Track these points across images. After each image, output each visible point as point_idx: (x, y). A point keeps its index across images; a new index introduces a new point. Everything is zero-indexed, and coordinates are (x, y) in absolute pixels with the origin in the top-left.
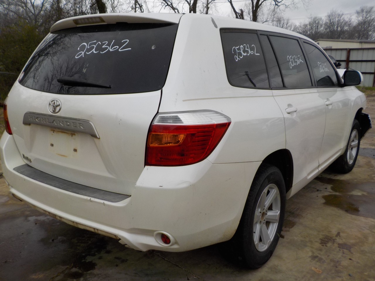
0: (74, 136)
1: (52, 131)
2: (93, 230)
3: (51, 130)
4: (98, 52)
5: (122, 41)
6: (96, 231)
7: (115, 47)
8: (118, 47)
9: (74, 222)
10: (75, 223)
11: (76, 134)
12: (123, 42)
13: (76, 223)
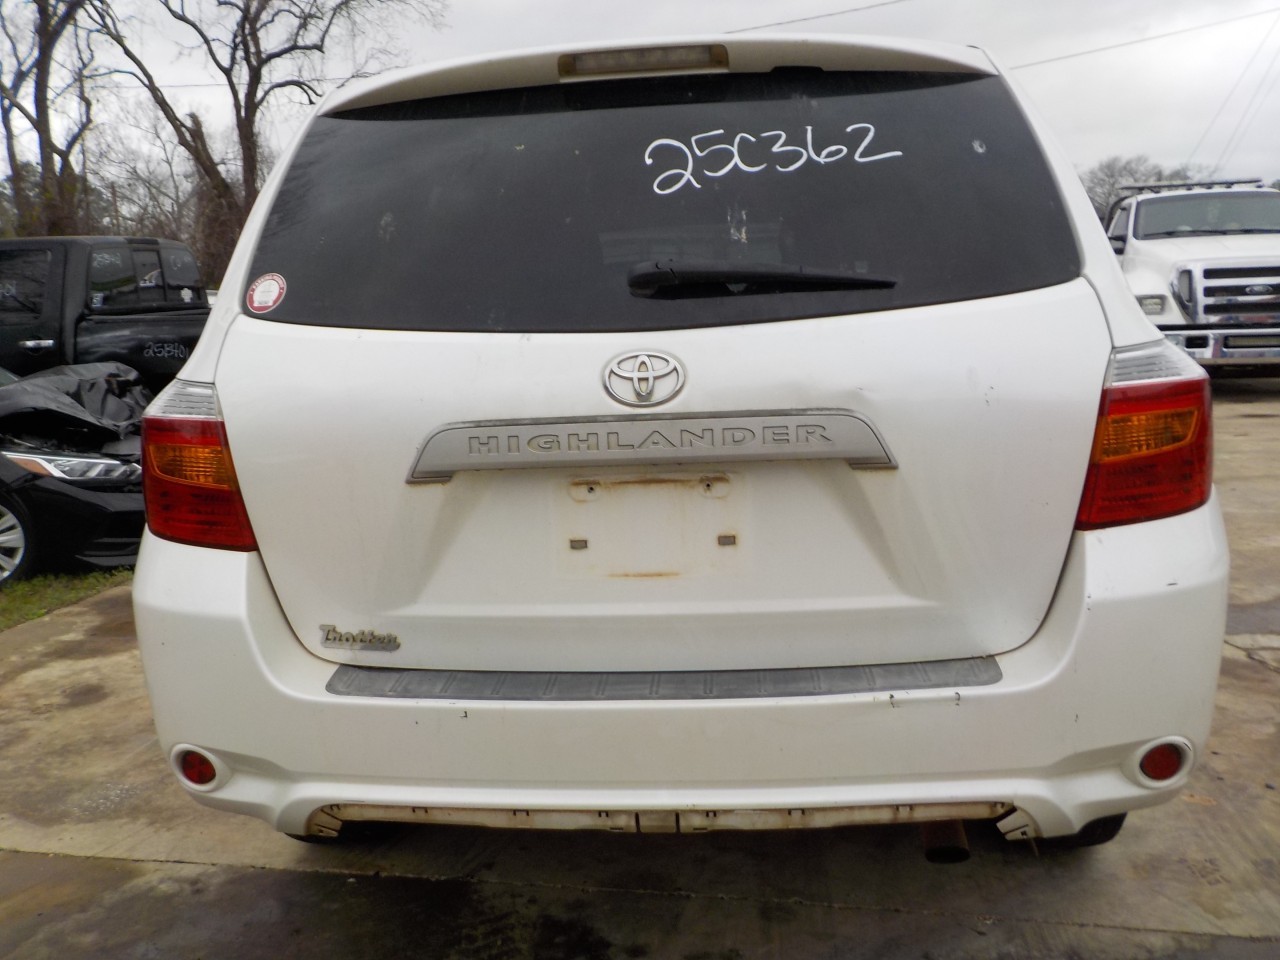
0: (719, 489)
1: (584, 490)
2: (885, 817)
3: (577, 484)
4: (763, 170)
5: (849, 129)
6: (904, 815)
7: (833, 148)
8: (845, 150)
9: (790, 811)
10: (797, 816)
11: (731, 476)
12: (853, 130)
13: (803, 811)
